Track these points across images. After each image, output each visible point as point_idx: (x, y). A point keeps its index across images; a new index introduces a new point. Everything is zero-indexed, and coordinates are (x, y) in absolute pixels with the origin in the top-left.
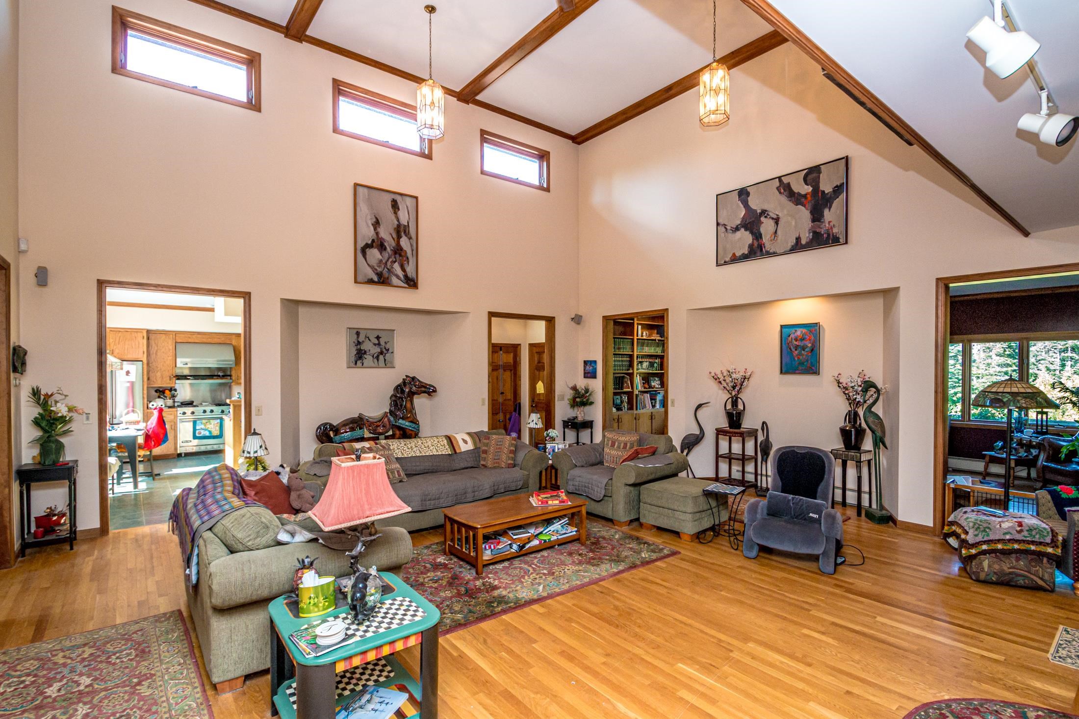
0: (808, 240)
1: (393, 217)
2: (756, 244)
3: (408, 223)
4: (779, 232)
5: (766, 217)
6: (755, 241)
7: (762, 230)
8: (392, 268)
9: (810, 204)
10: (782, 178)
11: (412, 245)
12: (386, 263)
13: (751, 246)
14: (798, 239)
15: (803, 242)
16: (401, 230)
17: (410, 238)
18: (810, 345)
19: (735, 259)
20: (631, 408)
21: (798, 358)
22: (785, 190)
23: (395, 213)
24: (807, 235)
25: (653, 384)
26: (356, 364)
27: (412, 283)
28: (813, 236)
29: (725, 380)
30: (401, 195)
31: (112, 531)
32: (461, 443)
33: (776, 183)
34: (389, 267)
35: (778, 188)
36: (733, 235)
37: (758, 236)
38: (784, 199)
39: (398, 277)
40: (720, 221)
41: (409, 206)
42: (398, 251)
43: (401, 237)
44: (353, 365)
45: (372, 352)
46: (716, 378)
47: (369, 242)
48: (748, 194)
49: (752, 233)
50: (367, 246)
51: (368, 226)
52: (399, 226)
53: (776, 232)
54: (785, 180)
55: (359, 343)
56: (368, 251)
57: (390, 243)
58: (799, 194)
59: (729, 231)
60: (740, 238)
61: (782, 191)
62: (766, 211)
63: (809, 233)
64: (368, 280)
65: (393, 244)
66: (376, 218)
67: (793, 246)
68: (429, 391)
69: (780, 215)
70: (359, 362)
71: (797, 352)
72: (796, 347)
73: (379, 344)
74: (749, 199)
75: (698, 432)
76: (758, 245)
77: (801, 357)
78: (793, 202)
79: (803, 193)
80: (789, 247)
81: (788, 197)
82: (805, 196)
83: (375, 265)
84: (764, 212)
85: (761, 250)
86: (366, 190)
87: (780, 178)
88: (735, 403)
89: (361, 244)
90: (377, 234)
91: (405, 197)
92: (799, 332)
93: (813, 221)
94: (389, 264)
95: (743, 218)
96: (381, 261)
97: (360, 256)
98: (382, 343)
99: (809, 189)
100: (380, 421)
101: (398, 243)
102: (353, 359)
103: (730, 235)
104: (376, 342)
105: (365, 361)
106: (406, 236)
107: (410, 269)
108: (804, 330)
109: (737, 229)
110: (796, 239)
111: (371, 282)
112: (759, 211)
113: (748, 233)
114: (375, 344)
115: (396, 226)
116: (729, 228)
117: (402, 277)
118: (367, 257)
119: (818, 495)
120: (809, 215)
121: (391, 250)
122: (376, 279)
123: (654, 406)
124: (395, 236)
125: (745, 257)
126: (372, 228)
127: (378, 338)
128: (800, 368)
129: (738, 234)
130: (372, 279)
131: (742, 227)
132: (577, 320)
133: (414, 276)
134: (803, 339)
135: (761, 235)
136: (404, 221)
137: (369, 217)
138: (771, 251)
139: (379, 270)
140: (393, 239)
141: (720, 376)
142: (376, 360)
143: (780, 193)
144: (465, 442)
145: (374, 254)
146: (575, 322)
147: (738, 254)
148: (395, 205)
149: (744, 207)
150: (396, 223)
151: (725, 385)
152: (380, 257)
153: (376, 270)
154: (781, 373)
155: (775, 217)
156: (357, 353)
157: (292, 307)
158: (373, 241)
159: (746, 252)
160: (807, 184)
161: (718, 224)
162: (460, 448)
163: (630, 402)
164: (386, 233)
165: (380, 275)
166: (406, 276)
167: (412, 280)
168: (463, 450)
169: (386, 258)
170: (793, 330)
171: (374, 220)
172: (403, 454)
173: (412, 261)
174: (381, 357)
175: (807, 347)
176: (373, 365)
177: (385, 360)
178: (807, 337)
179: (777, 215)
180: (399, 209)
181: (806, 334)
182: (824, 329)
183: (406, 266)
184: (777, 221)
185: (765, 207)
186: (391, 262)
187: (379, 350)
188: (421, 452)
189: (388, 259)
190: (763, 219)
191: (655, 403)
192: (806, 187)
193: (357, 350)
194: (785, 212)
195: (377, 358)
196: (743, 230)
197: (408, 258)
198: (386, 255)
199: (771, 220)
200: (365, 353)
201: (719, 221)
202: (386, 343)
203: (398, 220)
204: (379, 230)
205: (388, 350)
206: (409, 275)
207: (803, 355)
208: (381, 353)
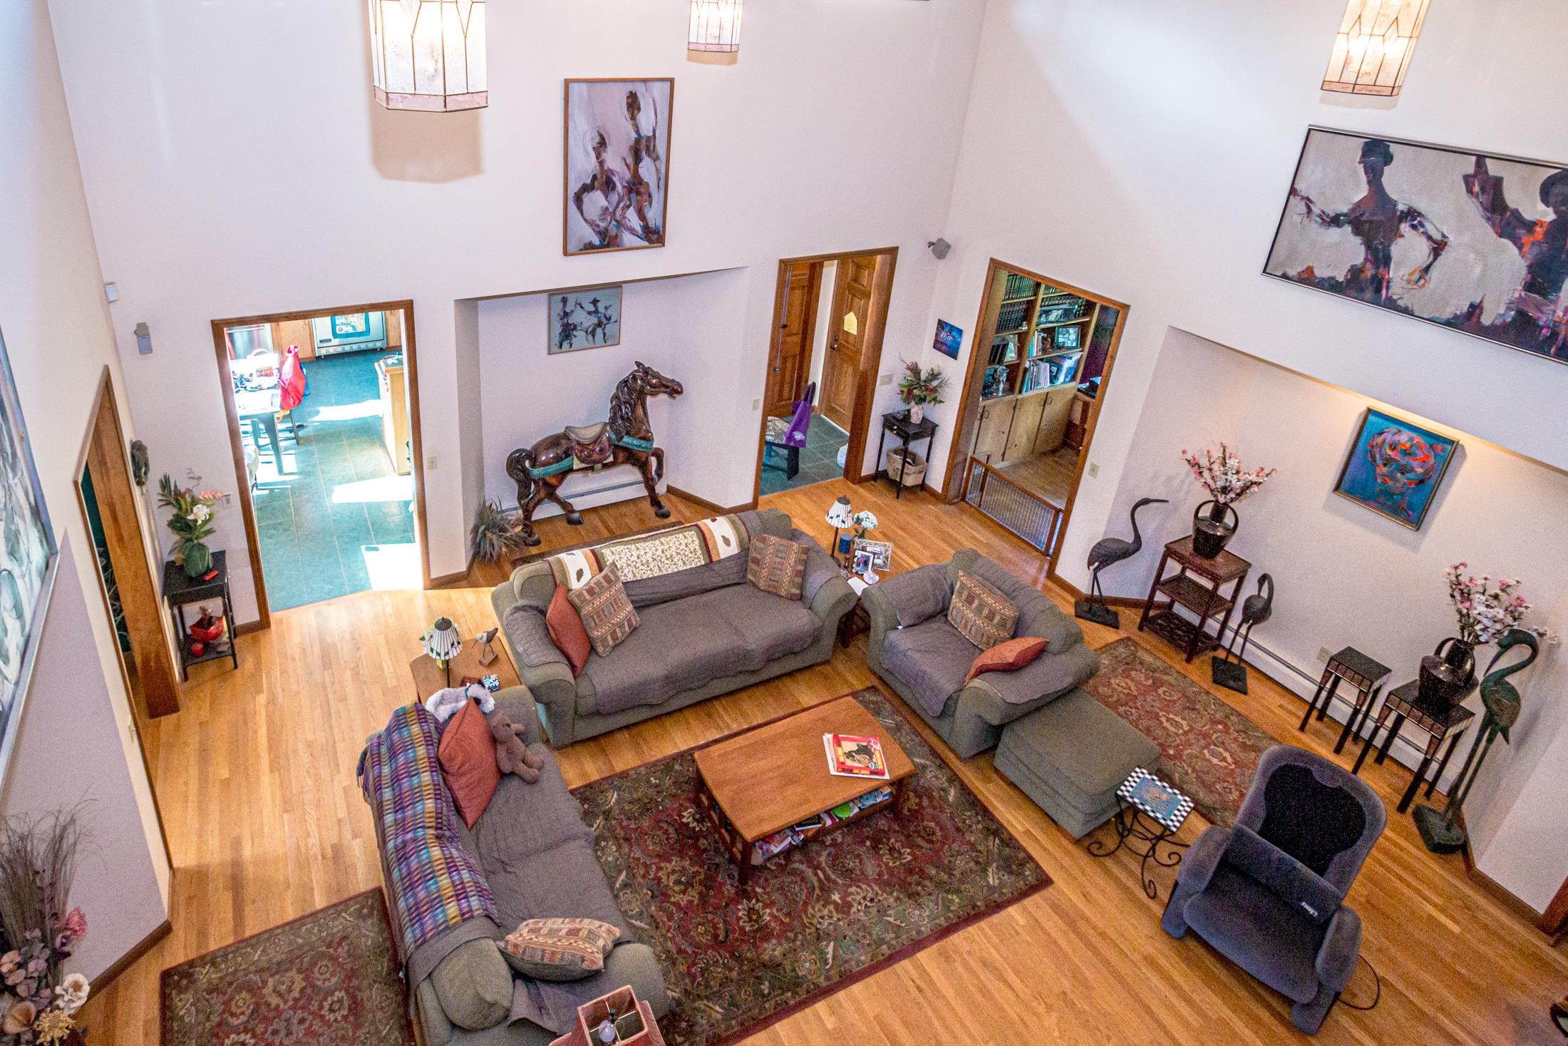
0: (1498, 322)
1: (629, 126)
2: (1370, 271)
3: (654, 131)
4: (1435, 273)
5: (1414, 227)
6: (1369, 265)
7: (1396, 249)
8: (624, 217)
9: (1536, 250)
10: (1488, 161)
11: (658, 171)
12: (615, 210)
13: (1355, 272)
14: (1475, 309)
15: (1486, 320)
16: (641, 148)
17: (656, 159)
18: (1420, 470)
19: (1308, 279)
20: (1010, 389)
21: (1384, 482)
22: (1483, 189)
23: (633, 118)
24: (1502, 311)
25: (1061, 340)
26: (561, 346)
27: (654, 236)
28: (1514, 320)
29: (1210, 470)
30: (645, 81)
31: (274, 616)
32: (720, 543)
33: (1469, 165)
34: (618, 218)
35: (1467, 179)
36: (1322, 230)
37: (1380, 257)
38: (1473, 210)
39: (632, 231)
40: (1300, 186)
41: (657, 100)
42: (636, 187)
43: (641, 161)
44: (555, 349)
45: (585, 325)
46: (1194, 464)
47: (588, 181)
48: (1388, 159)
49: (1369, 246)
50: (586, 188)
51: (587, 153)
52: (638, 141)
53: (1427, 269)
54: (1493, 168)
55: (566, 314)
56: (587, 198)
57: (621, 173)
58: (1516, 214)
59: (1314, 217)
60: (1337, 244)
61: (1476, 189)
62: (1420, 214)
63: (1509, 309)
64: (585, 245)
65: (628, 175)
66: (601, 136)
67: (1456, 317)
68: (674, 390)
69: (1451, 238)
70: (565, 345)
71: (1385, 470)
72: (1388, 462)
73: (596, 312)
74: (1387, 169)
75: (1130, 539)
76: (1374, 277)
77: (1390, 483)
78: (1493, 226)
79: (1528, 215)
80: (1447, 314)
81: (1485, 209)
82: (1530, 226)
83: (596, 218)
84: (1412, 215)
85: (1378, 290)
86: (584, 86)
87: (1481, 158)
88: (1218, 513)
89: (574, 187)
90: (601, 163)
91: (649, 84)
92: (1404, 437)
93: (1530, 287)
94: (619, 212)
95: (1358, 205)
96: (607, 209)
97: (572, 206)
98: (601, 309)
99: (1547, 214)
100: (595, 442)
101: (636, 174)
102: (556, 340)
103: (1314, 227)
104: (592, 308)
105: (574, 340)
106: (649, 156)
107: (653, 215)
108: (1418, 439)
109: (1335, 221)
110: (1472, 306)
111: (589, 248)
112: (1401, 207)
113: (1358, 240)
114: (590, 313)
115: (632, 142)
116: (1316, 210)
117: (639, 229)
118: (584, 207)
119: (1332, 868)
120: (1524, 271)
121: (624, 187)
122: (596, 241)
123: (1053, 378)
124: (630, 161)
125: (1332, 286)
126: (593, 155)
127: (595, 302)
128: (1382, 499)
129: (1334, 234)
130: (590, 243)
131: (1349, 223)
132: (940, 249)
133: (659, 223)
134: (1407, 453)
135: (1387, 261)
136: (646, 130)
137: (589, 136)
138: (1400, 303)
139: (603, 225)
140: (627, 166)
141: (1204, 462)
142: (590, 337)
143: (1470, 191)
144: (727, 542)
145: (596, 201)
146: (933, 251)
147: (1321, 272)
148: (633, 104)
149: (1369, 182)
150: (634, 135)
151: (1210, 481)
152: (606, 204)
153: (598, 226)
154: (1337, 488)
155: (1437, 236)
156: (564, 330)
157: (469, 307)
158: (595, 177)
159: (1341, 279)
160: (1547, 203)
161: (1293, 191)
162: (718, 554)
163: (1011, 380)
164: (615, 161)
165: (603, 234)
166: (646, 228)
167: (656, 232)
168: (722, 556)
169: (615, 204)
170: (1394, 428)
171: (597, 139)
172: (634, 576)
173: (657, 198)
174: (599, 331)
175: (1412, 470)
176: (589, 346)
177: (604, 334)
178: (1420, 454)
179: (1444, 236)
180: (639, 109)
181: (1419, 447)
182: (1464, 455)
183: (646, 210)
184: (1438, 247)
185: (1421, 205)
186: (623, 209)
187: (595, 321)
188: (660, 570)
189: (618, 204)
190: (1405, 228)
191: (1059, 370)
192: (1541, 206)
193: (562, 325)
194: (1467, 238)
195: (593, 333)
196: (1348, 229)
197: (650, 196)
198: (614, 198)
199: (1424, 239)
200: (575, 328)
201: (1296, 186)
202: (606, 308)
203: (637, 132)
204: (605, 156)
205: (609, 319)
206: (651, 224)
207: (1396, 480)
208: (599, 324)
